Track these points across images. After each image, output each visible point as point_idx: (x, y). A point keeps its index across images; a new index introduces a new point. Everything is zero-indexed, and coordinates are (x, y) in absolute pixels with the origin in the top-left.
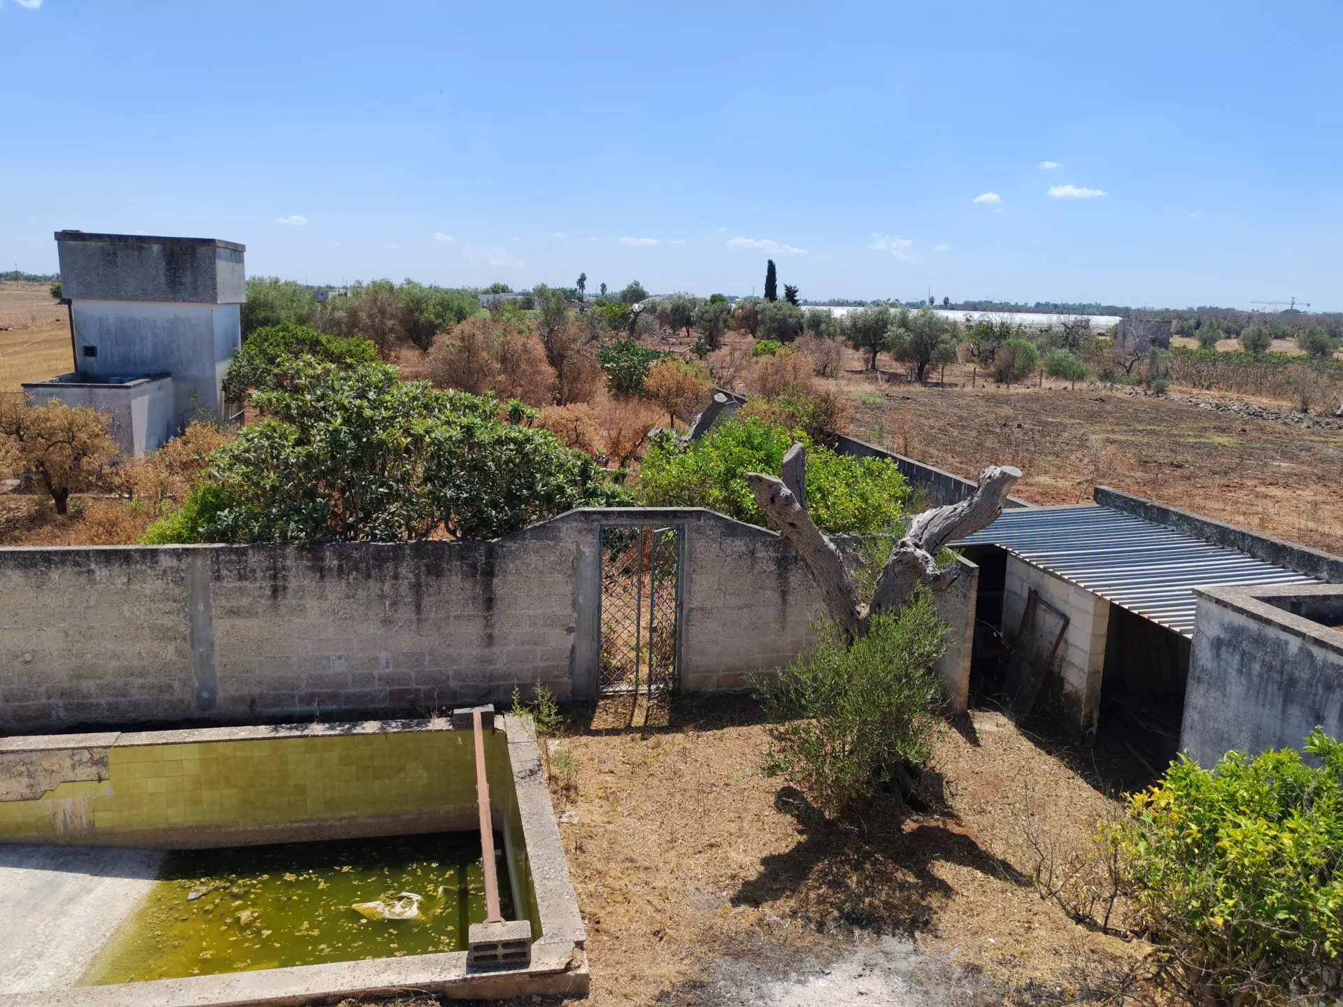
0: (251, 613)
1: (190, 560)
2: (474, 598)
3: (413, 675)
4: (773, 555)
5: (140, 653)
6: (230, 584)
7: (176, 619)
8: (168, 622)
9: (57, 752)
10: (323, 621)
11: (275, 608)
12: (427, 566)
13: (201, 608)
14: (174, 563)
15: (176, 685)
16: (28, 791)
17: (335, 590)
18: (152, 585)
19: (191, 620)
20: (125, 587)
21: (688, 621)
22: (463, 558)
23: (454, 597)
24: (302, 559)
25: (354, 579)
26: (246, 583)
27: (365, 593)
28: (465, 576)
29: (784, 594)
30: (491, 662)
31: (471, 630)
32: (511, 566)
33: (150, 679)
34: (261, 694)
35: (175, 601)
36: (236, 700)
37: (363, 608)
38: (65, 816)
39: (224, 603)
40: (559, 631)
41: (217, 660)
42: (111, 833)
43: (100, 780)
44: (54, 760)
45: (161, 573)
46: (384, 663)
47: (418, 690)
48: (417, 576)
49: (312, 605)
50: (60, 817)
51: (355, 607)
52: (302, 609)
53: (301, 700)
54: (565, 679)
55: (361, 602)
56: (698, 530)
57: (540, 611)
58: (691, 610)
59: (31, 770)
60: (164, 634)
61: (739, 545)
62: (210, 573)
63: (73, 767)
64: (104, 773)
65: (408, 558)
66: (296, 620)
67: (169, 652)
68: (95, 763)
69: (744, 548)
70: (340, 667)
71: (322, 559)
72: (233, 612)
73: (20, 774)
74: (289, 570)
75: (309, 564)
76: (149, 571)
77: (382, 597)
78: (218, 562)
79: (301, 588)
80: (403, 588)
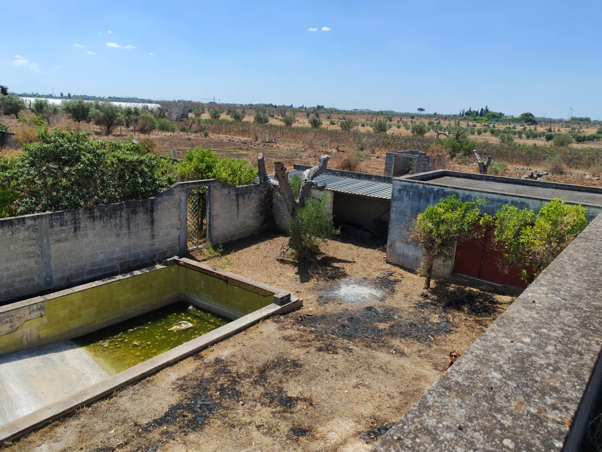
0: (66, 240)
1: (40, 220)
2: (147, 221)
3: (128, 255)
4: (235, 193)
5: (19, 266)
6: (57, 229)
7: (34, 248)
8: (30, 249)
9: (23, 308)
10: (95, 239)
11: (76, 236)
12: (131, 210)
13: (45, 241)
14: (33, 222)
15: (36, 277)
16: (10, 329)
17: (99, 224)
18: (23, 234)
19: (41, 247)
20: (11, 237)
21: (213, 220)
22: (144, 206)
23: (141, 222)
24: (86, 214)
25: (106, 219)
26: (64, 227)
27: (110, 225)
28: (144, 213)
29: (238, 206)
30: (153, 245)
31: (147, 234)
32: (159, 207)
33: (23, 277)
34: (71, 274)
35: (34, 240)
36: (61, 279)
37: (109, 231)
38: (27, 336)
39: (55, 237)
40: (175, 230)
41: (52, 263)
42: (47, 338)
43: (42, 316)
44: (22, 312)
45: (27, 228)
46: (117, 252)
47: (130, 261)
48: (128, 215)
49: (90, 233)
50: (25, 337)
51: (106, 231)
52: (86, 235)
53: (87, 274)
54: (177, 247)
55: (108, 228)
56: (215, 187)
57: (169, 223)
58: (213, 216)
59: (12, 319)
60: (29, 255)
61: (226, 191)
62: (49, 225)
63: (30, 313)
64: (43, 313)
65: (125, 208)
66: (84, 240)
67: (31, 263)
68: (39, 309)
69: (227, 192)
70: (101, 257)
71: (93, 213)
72: (59, 241)
73: (7, 322)
74: (81, 219)
75: (88, 215)
76: (22, 227)
77: (116, 225)
78: (52, 220)
79: (86, 226)
80: (123, 220)
